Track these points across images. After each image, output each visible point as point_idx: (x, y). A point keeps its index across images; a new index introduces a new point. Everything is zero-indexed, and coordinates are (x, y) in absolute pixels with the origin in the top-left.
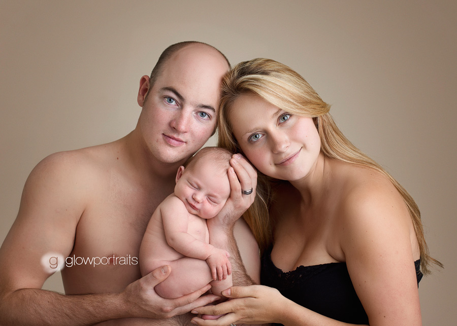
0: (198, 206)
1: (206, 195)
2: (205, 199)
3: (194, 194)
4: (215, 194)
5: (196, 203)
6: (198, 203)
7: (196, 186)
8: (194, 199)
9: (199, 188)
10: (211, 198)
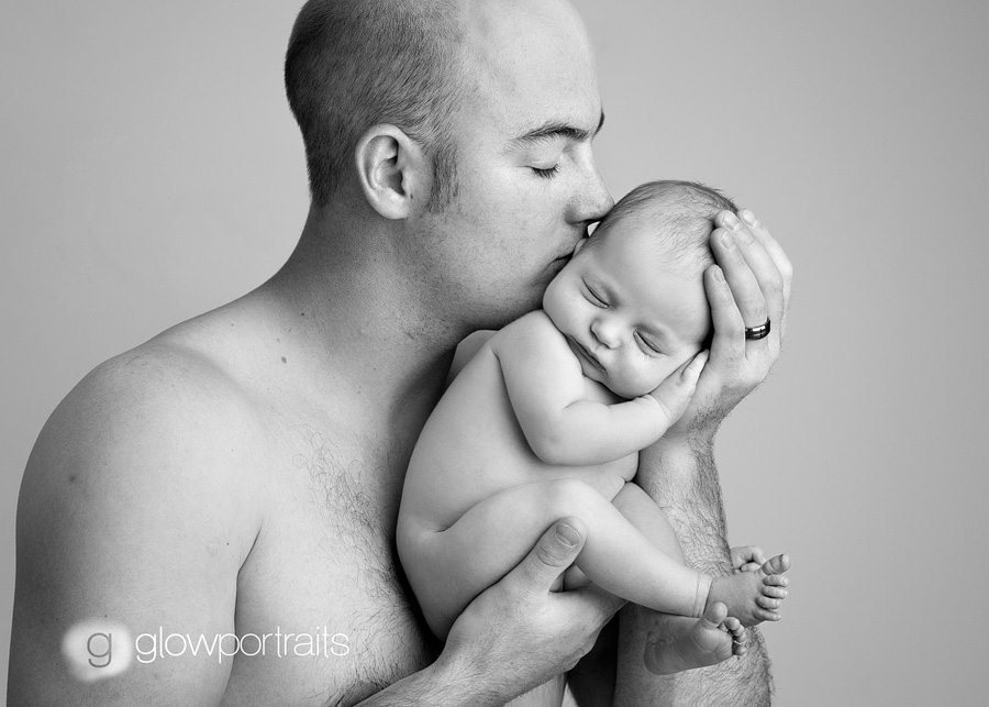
0: (605, 357)
1: (634, 326)
2: (628, 337)
3: (598, 320)
4: (660, 326)
5: (602, 348)
6: (608, 347)
7: (604, 297)
8: (593, 335)
9: (612, 303)
10: (646, 335)
